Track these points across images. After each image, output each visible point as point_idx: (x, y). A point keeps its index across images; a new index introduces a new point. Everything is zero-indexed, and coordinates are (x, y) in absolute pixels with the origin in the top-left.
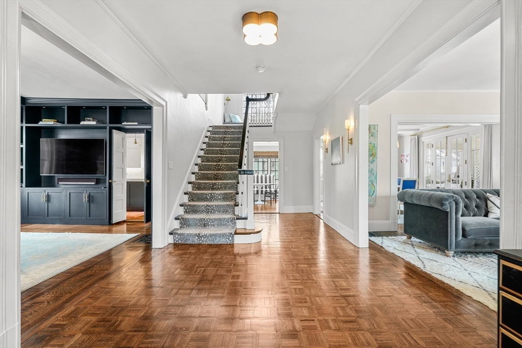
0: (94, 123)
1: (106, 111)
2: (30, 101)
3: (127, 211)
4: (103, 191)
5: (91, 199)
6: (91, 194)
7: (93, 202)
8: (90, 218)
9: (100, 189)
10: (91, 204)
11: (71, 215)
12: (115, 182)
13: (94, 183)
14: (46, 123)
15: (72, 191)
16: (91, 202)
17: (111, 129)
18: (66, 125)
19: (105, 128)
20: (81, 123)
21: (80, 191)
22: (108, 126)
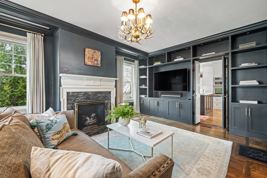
0: (182, 59)
1: (191, 50)
2: (150, 55)
3: (201, 115)
4: (189, 102)
5: (180, 106)
6: (180, 103)
7: (182, 108)
8: (180, 118)
9: (186, 100)
10: (181, 109)
11: (169, 114)
12: (197, 96)
13: (180, 96)
14: (156, 64)
15: (169, 101)
16: (180, 108)
17: (194, 61)
18: (166, 63)
19: (190, 61)
20: (174, 61)
21: (174, 101)
22: (192, 59)
